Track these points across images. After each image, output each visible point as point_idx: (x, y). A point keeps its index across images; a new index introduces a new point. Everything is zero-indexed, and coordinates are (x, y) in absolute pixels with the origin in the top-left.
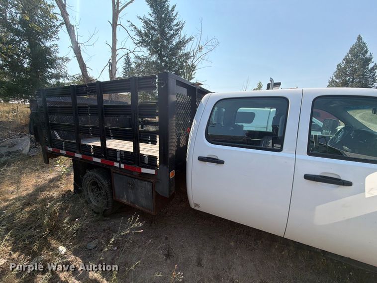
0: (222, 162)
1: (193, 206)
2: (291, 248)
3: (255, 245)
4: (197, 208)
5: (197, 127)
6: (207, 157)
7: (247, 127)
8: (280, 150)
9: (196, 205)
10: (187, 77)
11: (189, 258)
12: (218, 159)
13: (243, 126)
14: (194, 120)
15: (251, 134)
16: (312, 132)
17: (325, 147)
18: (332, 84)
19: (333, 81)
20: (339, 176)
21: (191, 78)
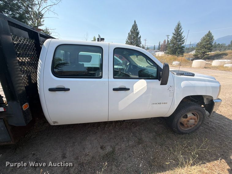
0: (68, 90)
1: (52, 124)
2: (113, 124)
3: (97, 130)
4: (56, 124)
5: (44, 66)
6: (56, 88)
7: (87, 65)
8: (101, 77)
9: (55, 122)
10: (36, 23)
11: (56, 157)
12: (65, 88)
13: (83, 64)
14: (39, 60)
15: (90, 69)
16: (114, 66)
17: (124, 73)
18: (127, 43)
19: (127, 41)
20: (125, 86)
21: (39, 24)
